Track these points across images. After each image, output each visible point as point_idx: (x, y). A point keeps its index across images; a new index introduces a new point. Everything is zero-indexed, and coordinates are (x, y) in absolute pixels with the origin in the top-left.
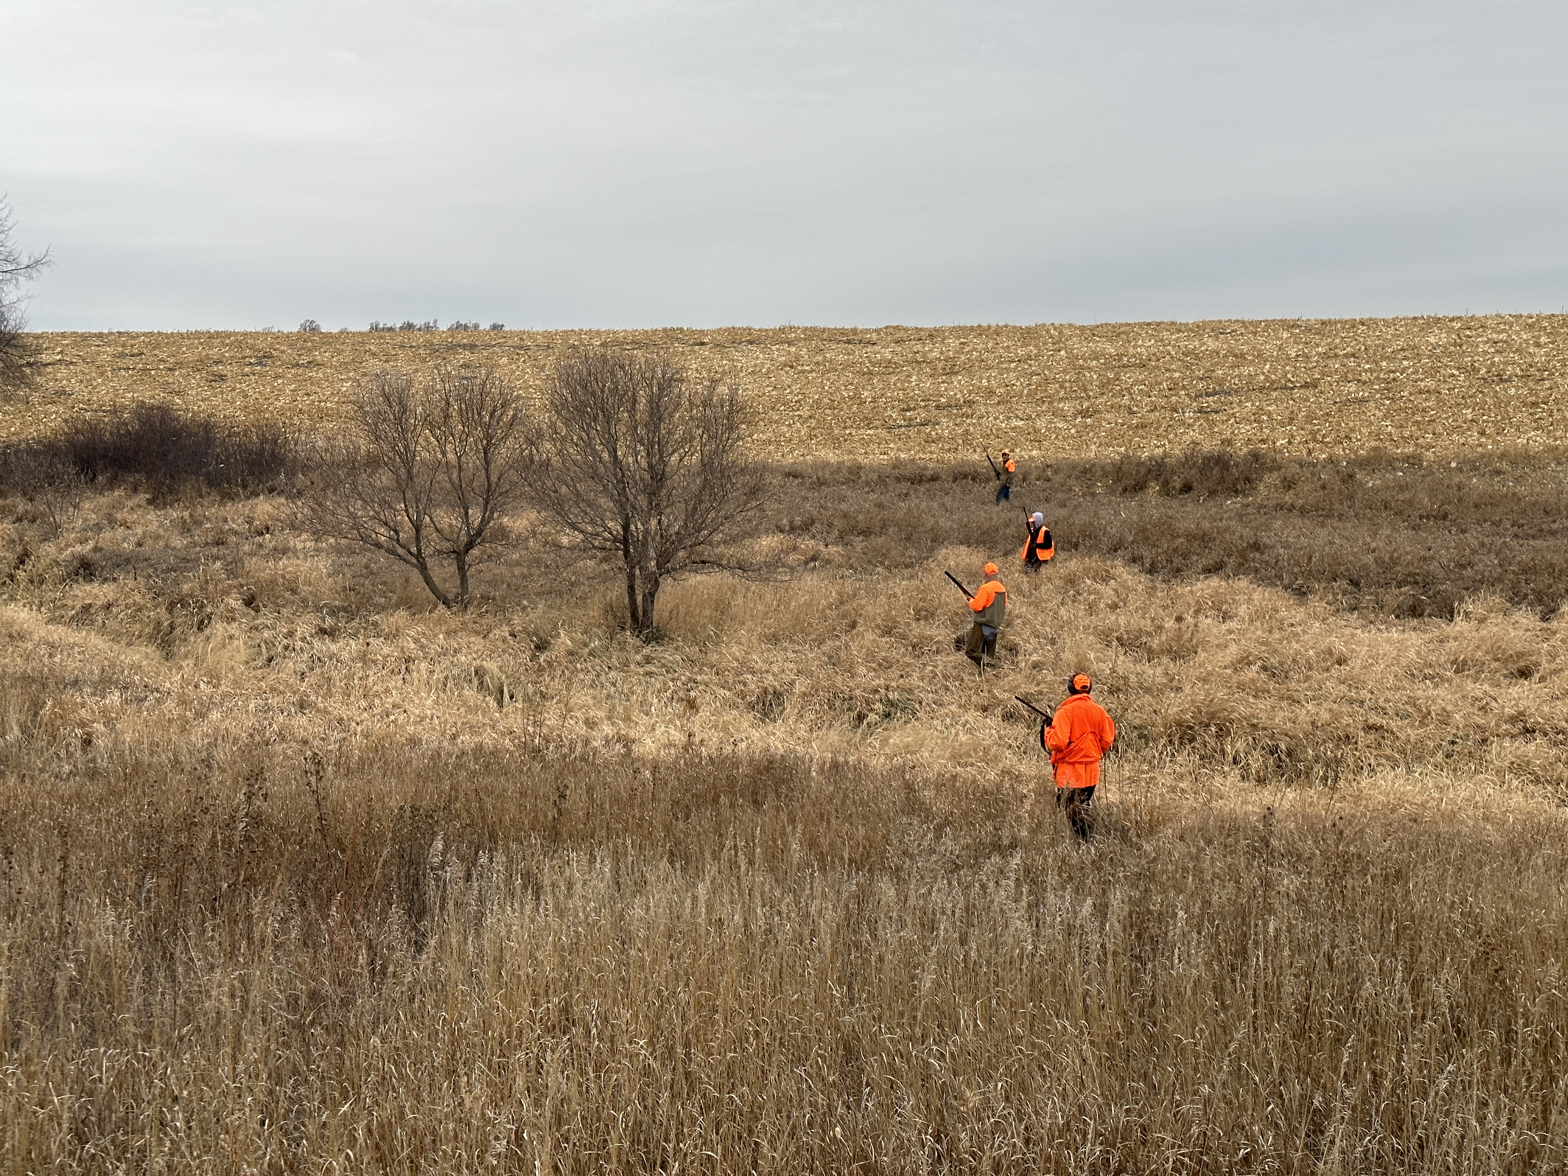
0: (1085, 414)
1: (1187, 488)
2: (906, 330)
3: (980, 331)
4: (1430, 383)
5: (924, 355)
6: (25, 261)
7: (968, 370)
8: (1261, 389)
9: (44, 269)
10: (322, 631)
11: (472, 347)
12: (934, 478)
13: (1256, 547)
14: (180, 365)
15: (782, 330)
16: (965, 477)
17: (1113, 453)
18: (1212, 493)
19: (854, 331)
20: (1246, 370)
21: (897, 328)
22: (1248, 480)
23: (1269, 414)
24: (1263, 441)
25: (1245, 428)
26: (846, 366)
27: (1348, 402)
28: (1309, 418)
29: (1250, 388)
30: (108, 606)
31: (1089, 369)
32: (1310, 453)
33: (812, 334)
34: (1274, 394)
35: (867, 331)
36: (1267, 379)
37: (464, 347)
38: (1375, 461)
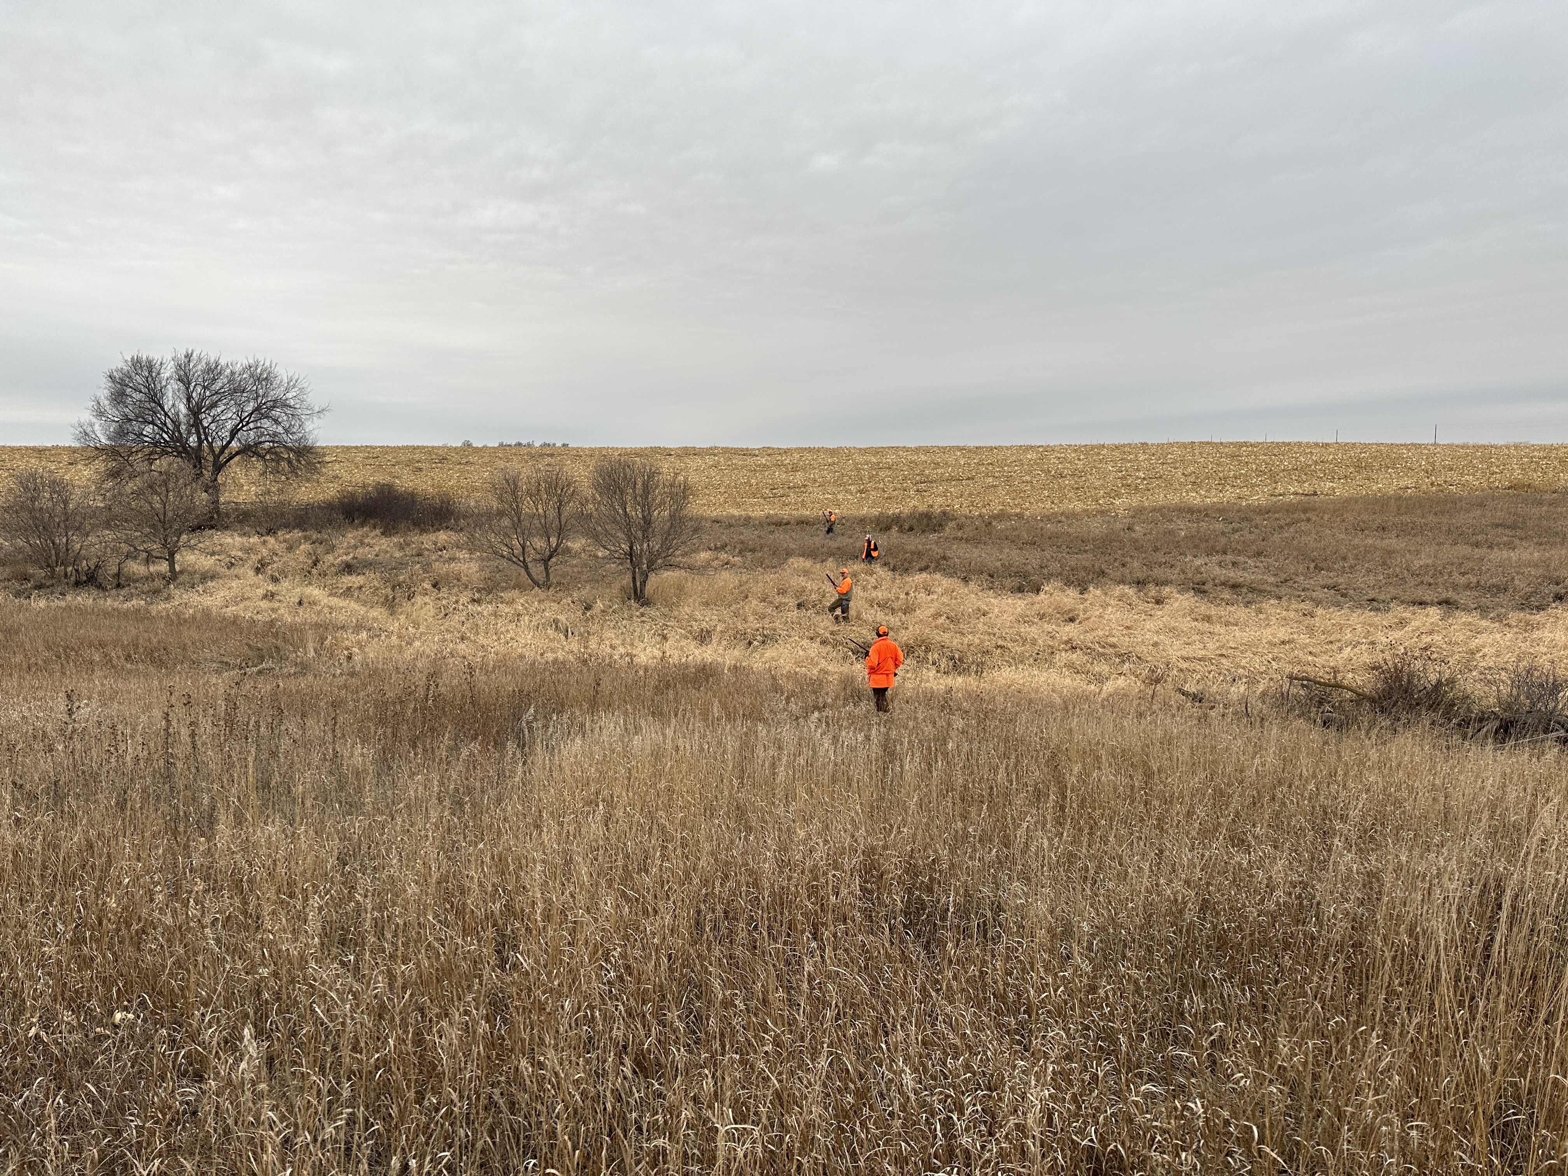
0: (861, 492)
1: (911, 529)
2: (773, 449)
3: (810, 450)
4: (1028, 478)
5: (782, 461)
6: (317, 409)
7: (804, 469)
8: (947, 480)
9: (327, 413)
10: (474, 600)
11: (552, 455)
12: (787, 524)
13: (944, 558)
14: (398, 463)
15: (711, 448)
16: (803, 523)
17: (875, 511)
18: (923, 531)
19: (747, 449)
20: (940, 471)
21: (768, 448)
22: (940, 525)
23: (951, 493)
24: (948, 506)
25: (939, 499)
26: (743, 467)
27: (989, 487)
28: (970, 495)
29: (942, 480)
30: (360, 588)
31: (864, 469)
32: (970, 512)
33: (726, 450)
34: (953, 483)
35: (754, 449)
36: (950, 475)
37: (548, 455)
38: (1001, 516)
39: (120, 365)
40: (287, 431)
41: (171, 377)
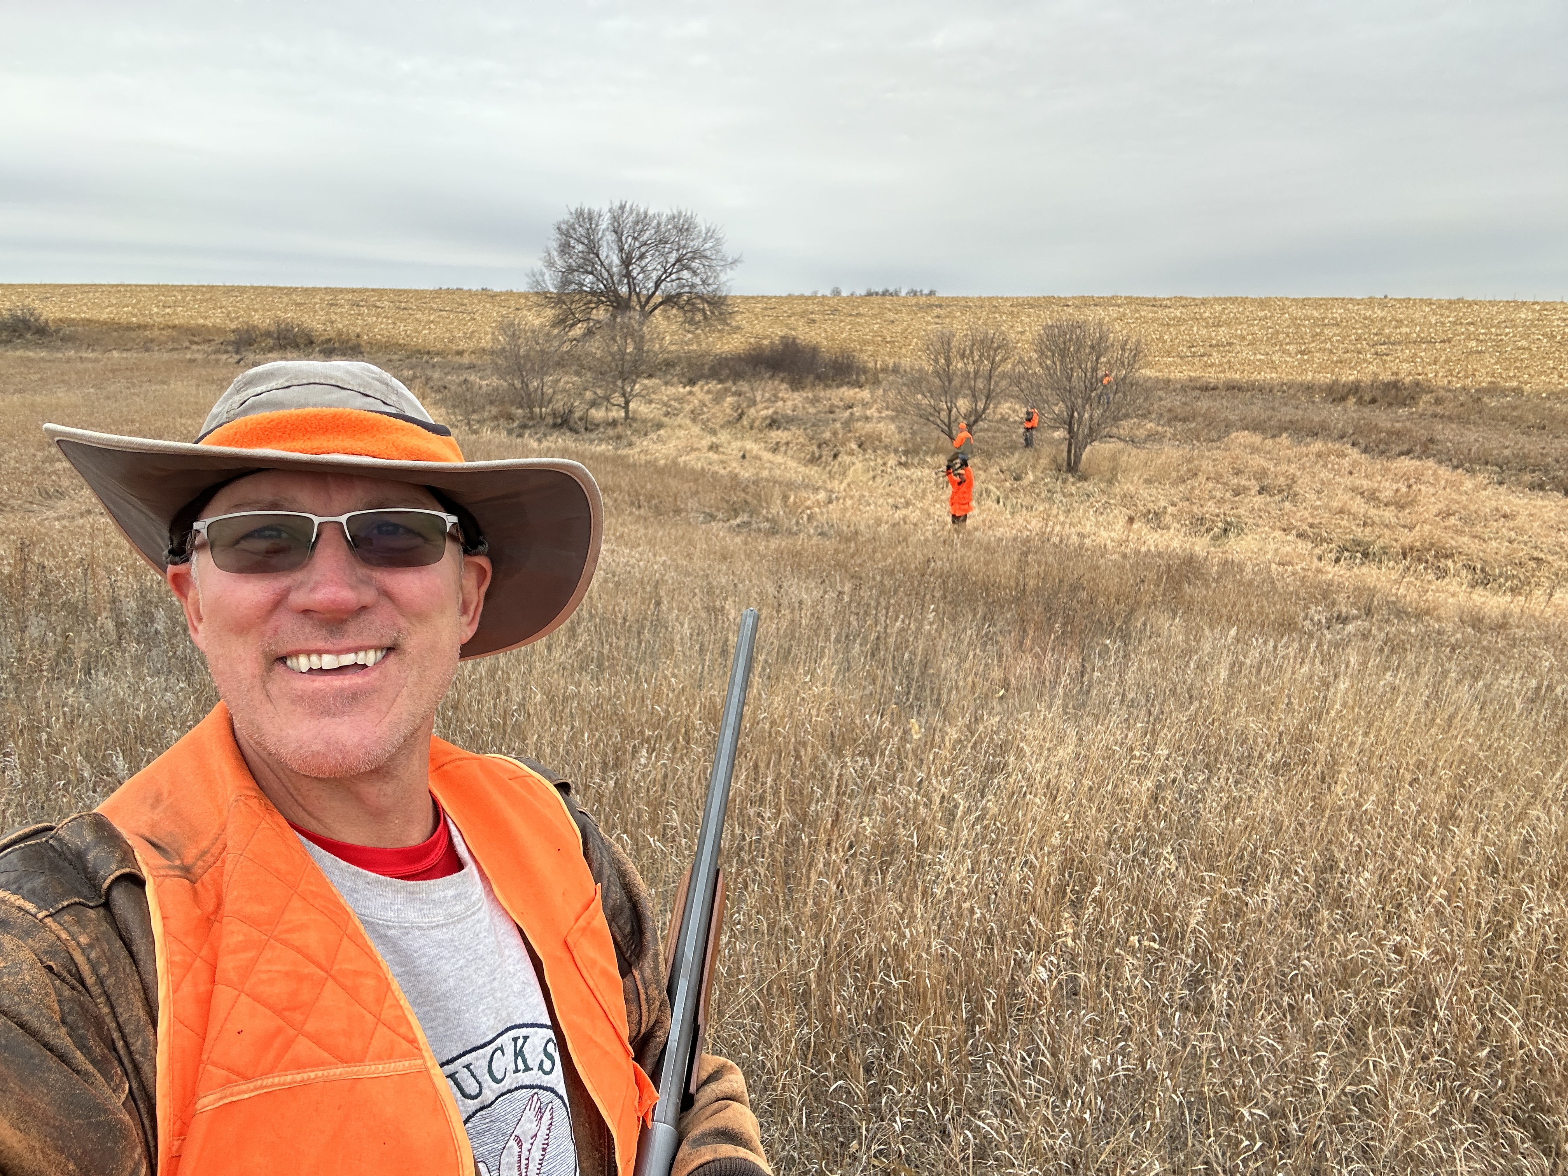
0: (1303, 353)
1: (1373, 401)
2: (1186, 299)
3: (1233, 300)
4: (1524, 343)
5: (1201, 315)
7: (1228, 324)
8: (1415, 342)
12: (1214, 388)
13: (1432, 441)
15: (1112, 298)
16: (1234, 388)
17: (1326, 378)
18: (1390, 405)
19: (1155, 299)
20: (1405, 330)
21: (1181, 298)
22: (1413, 398)
23: (1422, 358)
24: (1419, 374)
25: (1405, 366)
26: (1154, 320)
27: (1471, 353)
28: (1447, 361)
29: (1407, 341)
31: (1304, 326)
32: (1449, 382)
33: (1130, 300)
34: (1424, 346)
35: (1164, 299)
36: (1418, 336)
38: (1493, 390)
39: (567, 217)
40: (704, 282)
41: (608, 229)
